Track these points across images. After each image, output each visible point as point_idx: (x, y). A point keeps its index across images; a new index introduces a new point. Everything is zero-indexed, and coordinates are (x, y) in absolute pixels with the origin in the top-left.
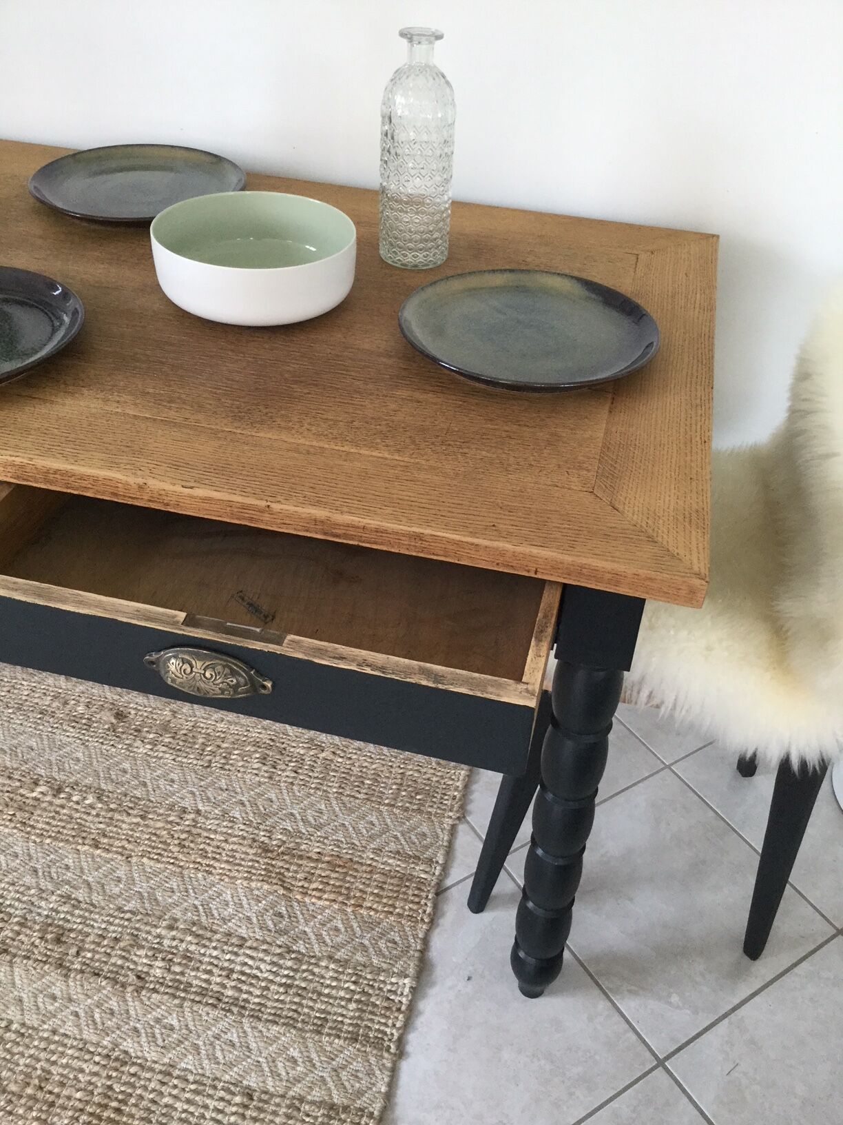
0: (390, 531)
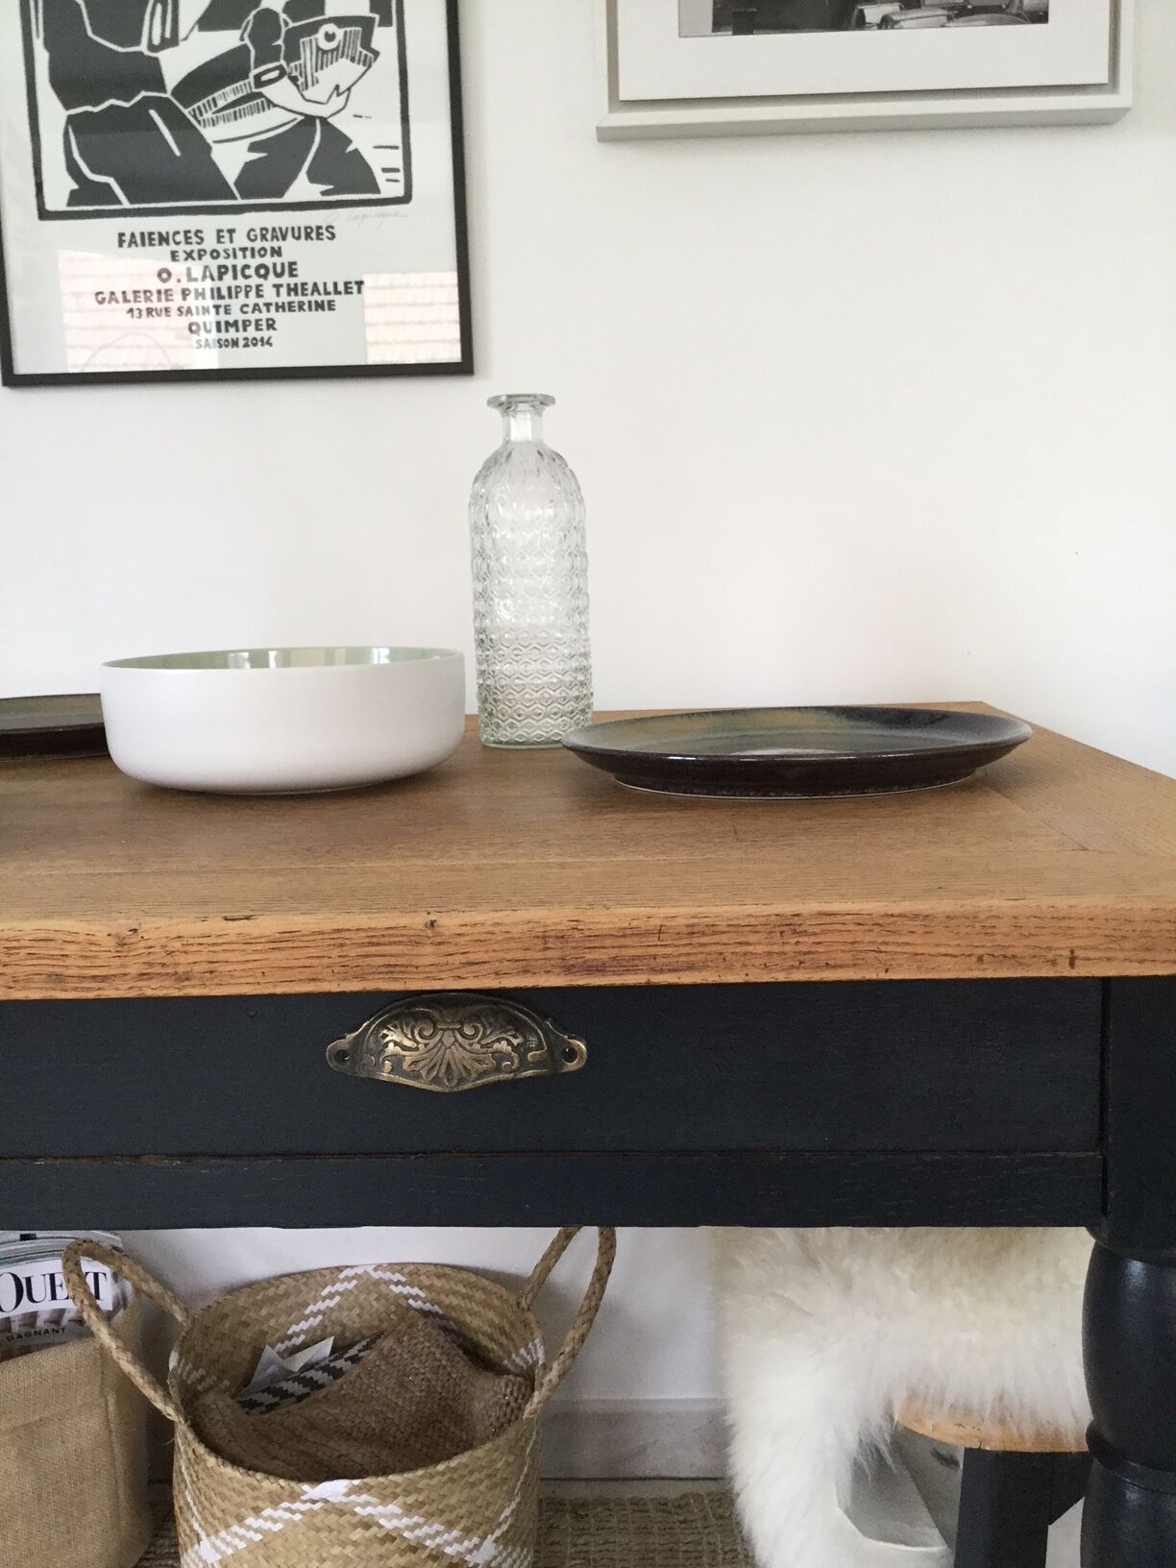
0: (723, 925)
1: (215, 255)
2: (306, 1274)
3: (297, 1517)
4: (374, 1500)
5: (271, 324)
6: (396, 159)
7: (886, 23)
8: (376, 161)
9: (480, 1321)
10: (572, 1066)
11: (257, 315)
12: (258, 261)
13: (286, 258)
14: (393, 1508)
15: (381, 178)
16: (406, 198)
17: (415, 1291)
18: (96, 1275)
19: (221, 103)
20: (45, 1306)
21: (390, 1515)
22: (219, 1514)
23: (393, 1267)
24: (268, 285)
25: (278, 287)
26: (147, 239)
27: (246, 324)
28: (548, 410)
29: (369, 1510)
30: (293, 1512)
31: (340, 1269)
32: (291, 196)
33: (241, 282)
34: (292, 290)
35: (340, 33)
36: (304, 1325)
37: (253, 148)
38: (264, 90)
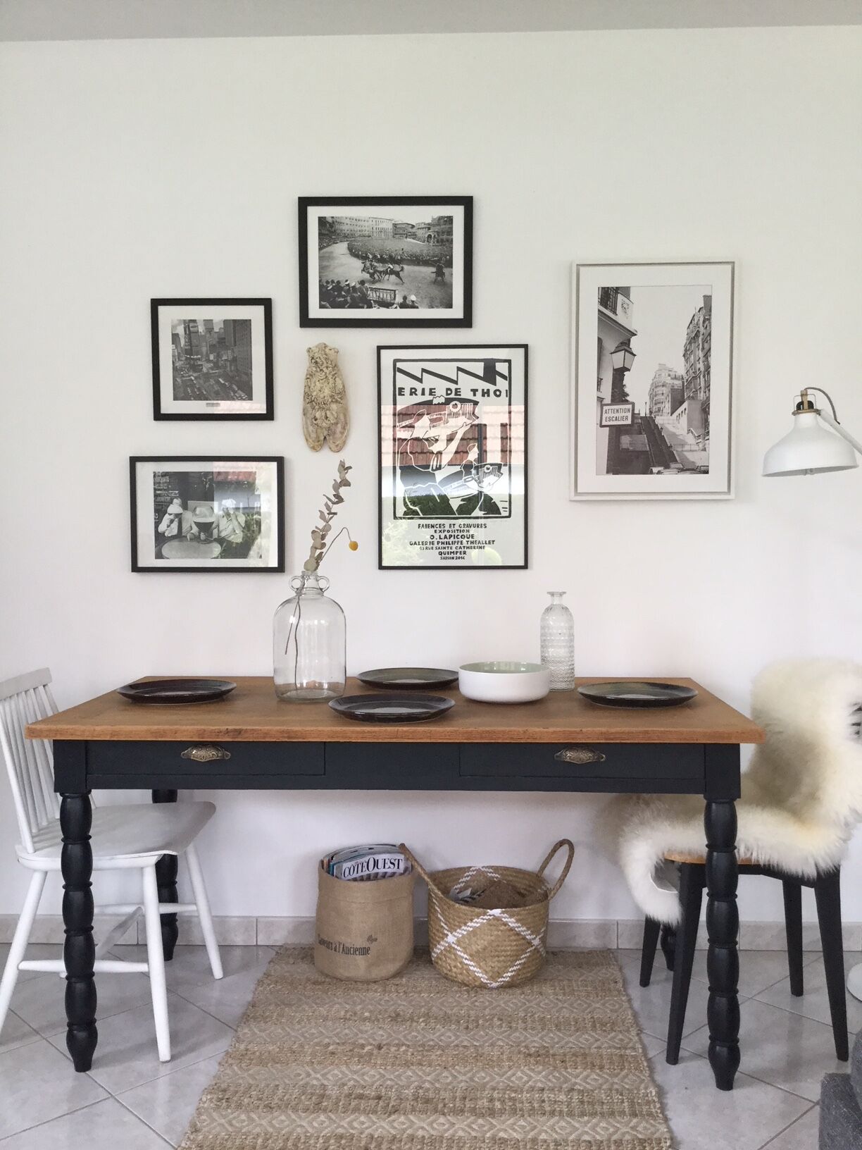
1: (448, 531)
2: (464, 868)
3: (485, 921)
4: (507, 916)
5: (465, 553)
6: (507, 505)
7: (659, 473)
8: (500, 505)
9: (521, 885)
10: (602, 760)
11: (460, 550)
12: (462, 534)
13: (471, 533)
14: (513, 920)
15: (501, 510)
16: (509, 516)
17: (497, 875)
18: (399, 860)
19: (453, 487)
20: (381, 870)
21: (512, 922)
22: (457, 924)
23: (487, 867)
24: (465, 541)
25: (467, 542)
26: (428, 526)
27: (457, 552)
28: (564, 595)
29: (506, 920)
30: (484, 919)
31: (471, 867)
32: (473, 515)
33: (456, 540)
34: (472, 543)
35: (491, 468)
36: (459, 886)
37: (462, 500)
38: (467, 483)
